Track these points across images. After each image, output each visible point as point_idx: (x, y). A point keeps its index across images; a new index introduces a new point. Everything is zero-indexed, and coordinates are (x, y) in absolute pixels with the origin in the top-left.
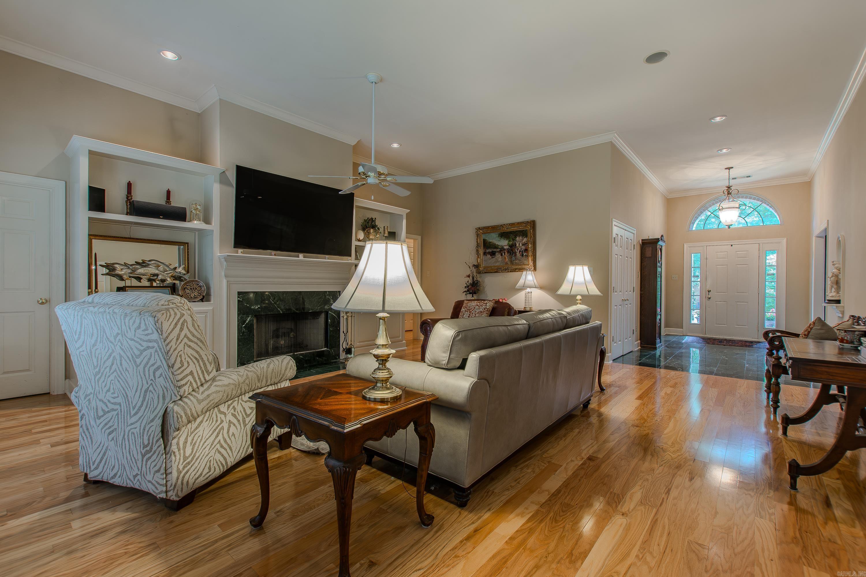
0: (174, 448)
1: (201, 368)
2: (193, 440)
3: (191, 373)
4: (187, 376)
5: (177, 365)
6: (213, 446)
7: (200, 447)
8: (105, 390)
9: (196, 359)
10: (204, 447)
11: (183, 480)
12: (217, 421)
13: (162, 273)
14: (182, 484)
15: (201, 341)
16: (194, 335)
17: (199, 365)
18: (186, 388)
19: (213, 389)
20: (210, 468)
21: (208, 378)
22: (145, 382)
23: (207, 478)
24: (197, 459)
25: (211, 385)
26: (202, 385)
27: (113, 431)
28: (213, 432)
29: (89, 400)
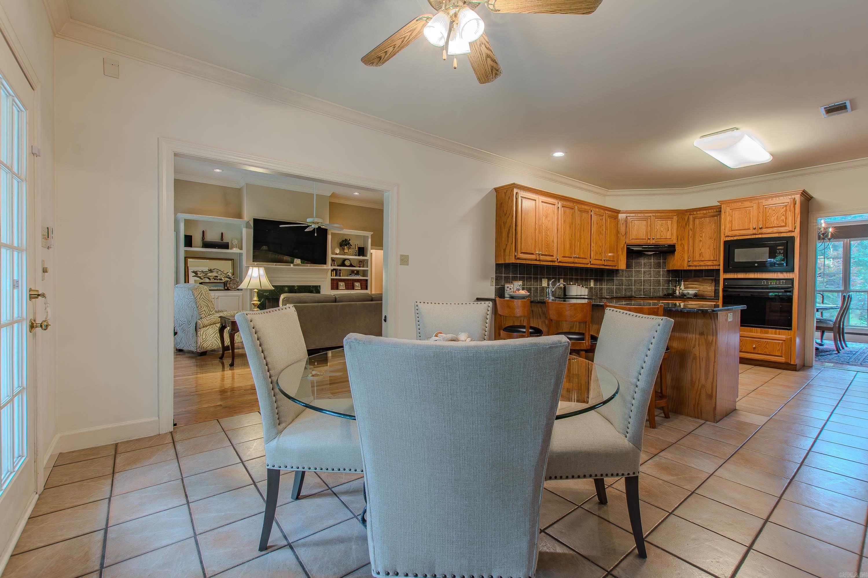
0: (199, 334)
1: (208, 309)
2: (206, 333)
3: (205, 311)
4: (203, 311)
5: (199, 307)
6: (213, 338)
7: (208, 337)
8: (181, 317)
9: (206, 306)
10: (210, 337)
11: (202, 346)
12: (215, 329)
13: (220, 276)
14: (202, 347)
15: (208, 300)
16: (205, 298)
17: (208, 308)
18: (203, 315)
19: (212, 317)
20: (212, 345)
21: (211, 313)
22: (191, 313)
23: (211, 348)
24: (207, 341)
25: (212, 316)
26: (209, 315)
27: (184, 330)
28: (214, 333)
29: (177, 321)
